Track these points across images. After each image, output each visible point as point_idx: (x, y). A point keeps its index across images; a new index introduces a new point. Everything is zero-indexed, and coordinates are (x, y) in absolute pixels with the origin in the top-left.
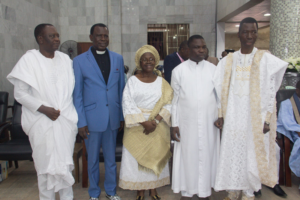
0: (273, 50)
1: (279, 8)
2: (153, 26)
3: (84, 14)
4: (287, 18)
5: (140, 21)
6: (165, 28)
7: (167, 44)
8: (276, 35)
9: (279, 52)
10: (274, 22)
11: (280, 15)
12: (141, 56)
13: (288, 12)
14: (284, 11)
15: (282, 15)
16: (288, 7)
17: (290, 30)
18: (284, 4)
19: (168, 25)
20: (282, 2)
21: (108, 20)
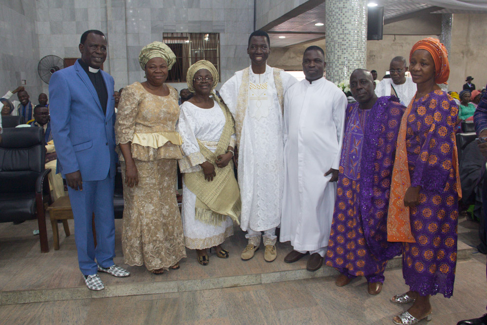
0: (331, 69)
1: (335, 17)
2: (170, 36)
3: (73, 17)
4: (346, 30)
5: (152, 29)
6: (186, 38)
7: (190, 59)
8: (333, 50)
9: (338, 71)
10: (330, 34)
11: (337, 26)
12: (194, 73)
13: (346, 23)
14: (341, 21)
15: (339, 25)
16: (346, 16)
17: (349, 45)
18: (342, 12)
19: (191, 34)
20: (339, 10)
21: (107, 26)
